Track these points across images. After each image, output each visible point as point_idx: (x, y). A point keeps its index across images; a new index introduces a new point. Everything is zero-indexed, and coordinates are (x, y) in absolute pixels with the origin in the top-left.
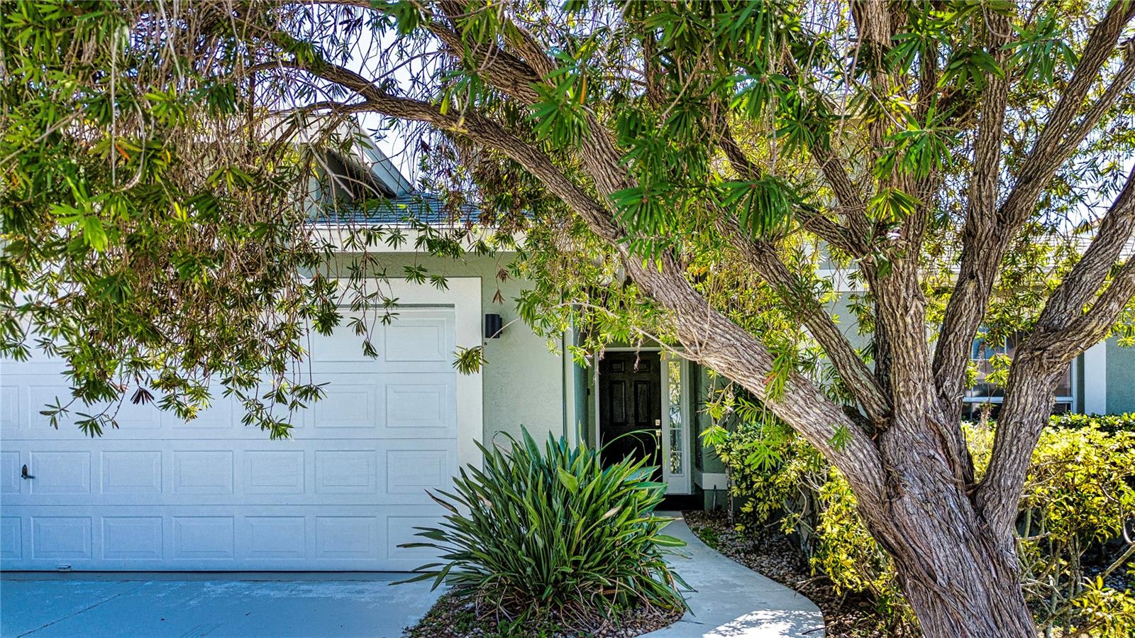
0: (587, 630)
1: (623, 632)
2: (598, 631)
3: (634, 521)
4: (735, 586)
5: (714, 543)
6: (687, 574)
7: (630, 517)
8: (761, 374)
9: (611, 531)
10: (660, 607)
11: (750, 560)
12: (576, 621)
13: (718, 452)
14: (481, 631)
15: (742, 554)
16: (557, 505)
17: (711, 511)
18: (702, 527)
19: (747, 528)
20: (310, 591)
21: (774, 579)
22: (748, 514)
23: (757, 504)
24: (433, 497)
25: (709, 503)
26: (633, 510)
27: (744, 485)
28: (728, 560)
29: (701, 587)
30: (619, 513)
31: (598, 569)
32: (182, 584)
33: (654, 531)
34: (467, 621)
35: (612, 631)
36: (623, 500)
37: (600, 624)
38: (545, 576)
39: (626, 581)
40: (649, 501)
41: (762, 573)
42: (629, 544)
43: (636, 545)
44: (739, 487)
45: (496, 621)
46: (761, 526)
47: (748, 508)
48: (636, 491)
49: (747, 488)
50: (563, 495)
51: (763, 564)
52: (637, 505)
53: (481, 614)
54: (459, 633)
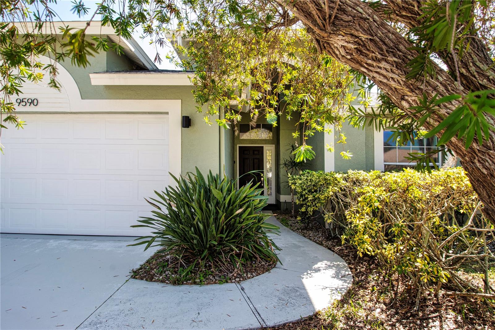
0: (226, 274)
1: (245, 275)
2: (232, 274)
3: (252, 216)
4: (300, 247)
5: (287, 225)
6: (276, 240)
7: (250, 214)
8: (394, 56)
9: (240, 221)
10: (265, 260)
11: (304, 233)
12: (221, 268)
13: (290, 184)
14: (170, 273)
15: (300, 230)
16: (212, 207)
17: (284, 211)
18: (281, 218)
19: (302, 218)
20: (96, 246)
21: (317, 243)
22: (303, 212)
23: (307, 208)
24: (148, 202)
25: (283, 207)
26: (251, 210)
27: (301, 199)
28: (294, 233)
29: (283, 247)
30: (244, 211)
31: (232, 241)
32: (39, 240)
33: (262, 221)
34: (164, 267)
35: (239, 275)
36: (246, 205)
37: (233, 270)
38: (205, 244)
39: (248, 247)
40: (260, 205)
41: (311, 240)
42: (250, 227)
43: (253, 228)
44: (299, 200)
45: (178, 268)
46: (309, 217)
47: (303, 210)
48: (253, 200)
49: (303, 201)
50: (215, 201)
51: (310, 235)
52: (253, 207)
53: (171, 263)
54: (157, 274)
